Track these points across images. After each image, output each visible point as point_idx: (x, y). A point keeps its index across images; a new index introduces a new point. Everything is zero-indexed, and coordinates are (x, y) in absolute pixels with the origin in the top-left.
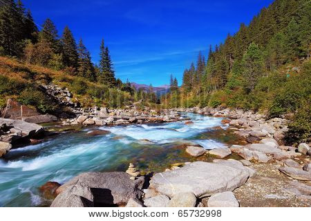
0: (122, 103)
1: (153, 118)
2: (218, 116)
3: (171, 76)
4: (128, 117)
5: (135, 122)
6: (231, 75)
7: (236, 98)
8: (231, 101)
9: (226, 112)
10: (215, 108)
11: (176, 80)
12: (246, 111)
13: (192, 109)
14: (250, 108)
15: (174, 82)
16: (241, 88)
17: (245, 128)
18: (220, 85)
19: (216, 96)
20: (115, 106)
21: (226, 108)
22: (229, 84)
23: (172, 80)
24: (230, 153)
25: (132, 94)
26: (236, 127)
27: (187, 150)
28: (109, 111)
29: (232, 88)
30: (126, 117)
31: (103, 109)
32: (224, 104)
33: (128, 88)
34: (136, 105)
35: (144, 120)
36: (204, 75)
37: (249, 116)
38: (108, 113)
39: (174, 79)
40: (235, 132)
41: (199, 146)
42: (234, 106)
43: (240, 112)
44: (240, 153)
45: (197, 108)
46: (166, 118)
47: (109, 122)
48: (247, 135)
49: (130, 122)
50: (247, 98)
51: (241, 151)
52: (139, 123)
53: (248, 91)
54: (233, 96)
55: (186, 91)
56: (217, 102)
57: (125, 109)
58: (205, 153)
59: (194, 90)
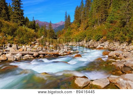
0: (28, 40)
1: (52, 52)
2: (100, 49)
3: (66, 13)
4: (32, 53)
5: (38, 56)
6: (111, 9)
7: (114, 31)
8: (111, 34)
9: (106, 44)
10: (98, 41)
11: (69, 16)
12: (122, 43)
13: (80, 43)
14: (124, 39)
15: (68, 19)
16: (119, 21)
17: (121, 59)
18: (102, 20)
19: (99, 30)
20: (23, 43)
21: (106, 41)
22: (109, 19)
23: (66, 16)
24: (108, 83)
25: (36, 31)
26: (114, 58)
27: (76, 82)
28: (19, 47)
29: (111, 22)
30: (30, 52)
31: (14, 46)
32: (105, 38)
33: (34, 26)
34: (39, 41)
35: (44, 55)
36: (90, 11)
37: (124, 47)
38: (18, 49)
40: (113, 63)
41: (85, 77)
42: (112, 39)
43: (117, 44)
44: (116, 83)
45: (84, 41)
46: (61, 53)
47: (18, 57)
48: (122, 65)
49: (34, 56)
50: (123, 31)
51: (117, 81)
52: (41, 58)
53: (124, 24)
54: (112, 30)
55: (76, 27)
56: (100, 36)
57: (31, 45)
58: (89, 84)
59: (83, 25)
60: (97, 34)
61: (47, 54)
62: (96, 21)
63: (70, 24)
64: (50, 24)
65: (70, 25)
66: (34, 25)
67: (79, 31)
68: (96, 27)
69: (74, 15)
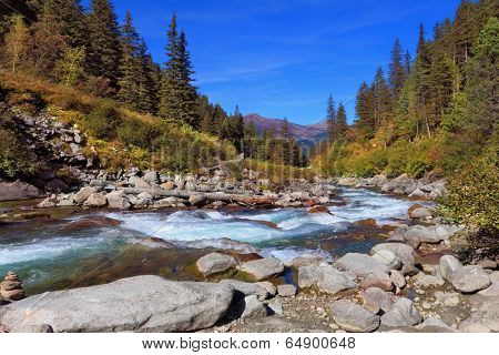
0: (195, 161)
3: (331, 100)
4: (187, 193)
5: (201, 204)
8: (451, 161)
10: (419, 177)
11: (342, 109)
13: (369, 180)
15: (337, 117)
21: (439, 177)
23: (331, 108)
28: (163, 178)
31: (150, 174)
32: (437, 170)
38: (160, 182)
39: (336, 108)
45: (382, 177)
49: (187, 203)
55: (362, 137)
56: (423, 164)
57: (199, 176)
59: (382, 135)
60: (414, 160)
61: (234, 201)
62: (419, 126)
63: (344, 128)
65: (344, 130)
67: (370, 147)
68: (418, 141)
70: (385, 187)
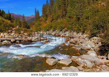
0: (5, 29)
1: (26, 39)
2: (63, 37)
3: (35, 9)
4: (10, 39)
5: (15, 42)
6: (69, 8)
7: (72, 24)
8: (70, 26)
9: (67, 34)
10: (61, 31)
11: (38, 11)
12: (78, 32)
13: (48, 32)
14: (80, 30)
15: (37, 13)
16: (75, 17)
17: (78, 44)
18: (63, 15)
19: (62, 23)
20: (1, 31)
21: (67, 31)
22: (68, 15)
23: (36, 11)
24: (71, 62)
25: (12, 22)
26: (74, 43)
27: (47, 62)
29: (70, 17)
30: (8, 39)
32: (66, 28)
34: (15, 30)
35: (20, 41)
36: (54, 8)
37: (80, 36)
39: (37, 11)
40: (73, 47)
41: (54, 58)
42: (71, 29)
43: (75, 34)
44: (77, 62)
46: (33, 39)
48: (80, 49)
49: (11, 42)
50: (78, 24)
51: (77, 60)
52: (17, 43)
53: (79, 19)
54: (70, 23)
55: (44, 20)
56: (62, 27)
58: (57, 63)
59: (49, 19)
60: (60, 26)
62: (59, 16)
63: (39, 17)
64: (23, 17)
65: (39, 18)
66: (10, 17)
67: (46, 23)
68: (59, 21)
69: (42, 11)
70: (53, 34)
